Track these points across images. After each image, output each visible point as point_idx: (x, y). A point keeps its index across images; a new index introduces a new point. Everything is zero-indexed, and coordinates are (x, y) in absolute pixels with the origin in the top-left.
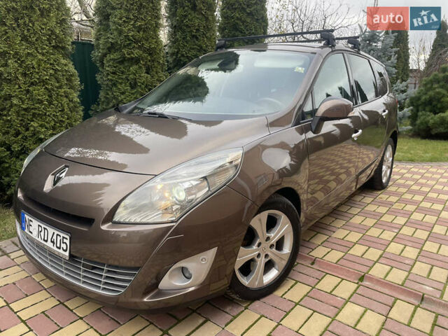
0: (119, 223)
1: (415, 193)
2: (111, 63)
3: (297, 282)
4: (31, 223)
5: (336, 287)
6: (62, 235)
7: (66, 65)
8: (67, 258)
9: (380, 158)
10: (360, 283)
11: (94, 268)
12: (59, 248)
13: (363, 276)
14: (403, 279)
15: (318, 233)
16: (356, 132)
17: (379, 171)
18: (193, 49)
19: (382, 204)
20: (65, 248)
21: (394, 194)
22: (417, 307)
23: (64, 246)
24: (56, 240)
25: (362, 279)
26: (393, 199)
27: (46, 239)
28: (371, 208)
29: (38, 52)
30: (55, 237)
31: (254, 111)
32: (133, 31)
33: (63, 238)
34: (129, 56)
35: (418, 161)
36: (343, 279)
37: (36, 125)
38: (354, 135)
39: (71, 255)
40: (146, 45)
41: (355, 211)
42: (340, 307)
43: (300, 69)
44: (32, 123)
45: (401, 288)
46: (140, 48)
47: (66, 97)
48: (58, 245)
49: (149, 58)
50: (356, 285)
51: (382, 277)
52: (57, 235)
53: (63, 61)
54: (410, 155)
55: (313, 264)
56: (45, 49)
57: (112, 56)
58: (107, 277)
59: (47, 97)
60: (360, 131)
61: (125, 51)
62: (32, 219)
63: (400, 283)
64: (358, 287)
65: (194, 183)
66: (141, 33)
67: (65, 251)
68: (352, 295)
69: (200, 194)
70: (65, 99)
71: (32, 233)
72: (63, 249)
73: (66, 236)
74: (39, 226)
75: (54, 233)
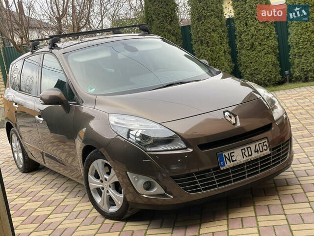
6: (262, 142)
8: (270, 152)
12: (262, 151)
23: (265, 148)
27: (250, 154)
30: (257, 147)
33: (263, 143)
39: (272, 150)
48: (261, 150)
71: (236, 160)
72: (265, 150)
73: (265, 141)
74: (242, 150)
75: (256, 145)
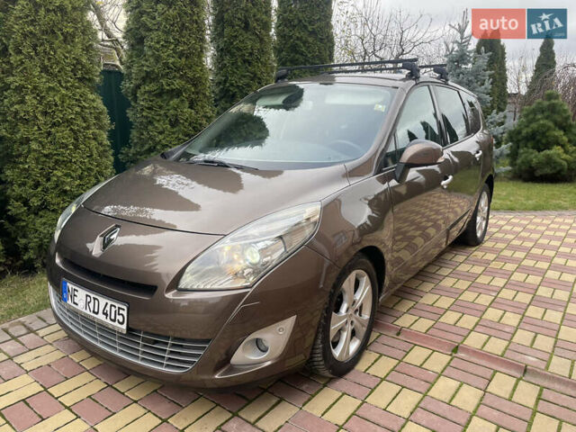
0: (186, 290)
1: (516, 249)
2: (146, 96)
3: (381, 355)
4: (76, 293)
5: (426, 360)
6: (117, 305)
7: (93, 101)
8: (125, 332)
9: (473, 208)
10: (454, 355)
11: (156, 342)
12: (114, 321)
13: (457, 347)
14: (503, 349)
15: (403, 299)
16: (446, 178)
17: (472, 223)
18: (244, 76)
19: (477, 262)
20: (121, 321)
21: (492, 250)
22: (519, 379)
23: (120, 318)
24: (109, 311)
25: (456, 350)
26: (491, 256)
27: (96, 311)
28: (464, 268)
29: (61, 86)
30: (108, 308)
31: (330, 158)
32: (173, 57)
33: (119, 308)
34: (168, 88)
35: (519, 209)
36: (434, 351)
37: (60, 174)
38: (443, 183)
39: (129, 329)
40: (190, 74)
41: (445, 271)
42: (432, 381)
43: (380, 106)
44: (55, 172)
45: (501, 360)
46: (181, 77)
47: (95, 139)
48: (113, 317)
49: (193, 90)
50: (450, 357)
51: (479, 347)
52: (111, 306)
53: (91, 96)
54: (509, 203)
55: (398, 334)
56: (69, 81)
57: (147, 88)
58: (172, 352)
59: (73, 141)
60: (451, 177)
61: (163, 81)
62: (77, 288)
63: (500, 354)
64: (451, 360)
65: (269, 243)
66: (184, 59)
67: (122, 323)
68: (445, 369)
69: (276, 256)
70: (94, 143)
71: (77, 304)
72: (119, 322)
73: (123, 307)
74: (87, 296)
75: (107, 304)
